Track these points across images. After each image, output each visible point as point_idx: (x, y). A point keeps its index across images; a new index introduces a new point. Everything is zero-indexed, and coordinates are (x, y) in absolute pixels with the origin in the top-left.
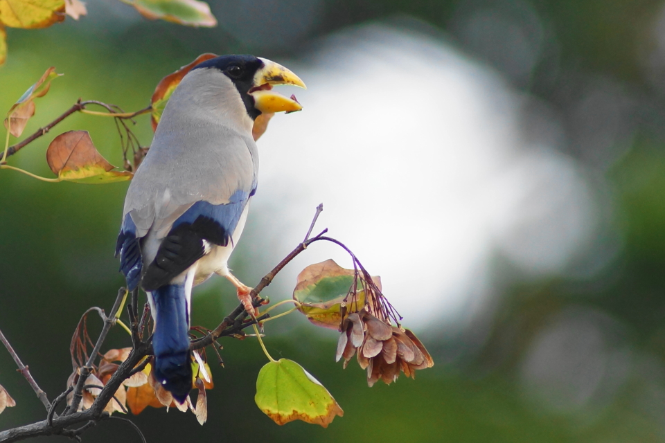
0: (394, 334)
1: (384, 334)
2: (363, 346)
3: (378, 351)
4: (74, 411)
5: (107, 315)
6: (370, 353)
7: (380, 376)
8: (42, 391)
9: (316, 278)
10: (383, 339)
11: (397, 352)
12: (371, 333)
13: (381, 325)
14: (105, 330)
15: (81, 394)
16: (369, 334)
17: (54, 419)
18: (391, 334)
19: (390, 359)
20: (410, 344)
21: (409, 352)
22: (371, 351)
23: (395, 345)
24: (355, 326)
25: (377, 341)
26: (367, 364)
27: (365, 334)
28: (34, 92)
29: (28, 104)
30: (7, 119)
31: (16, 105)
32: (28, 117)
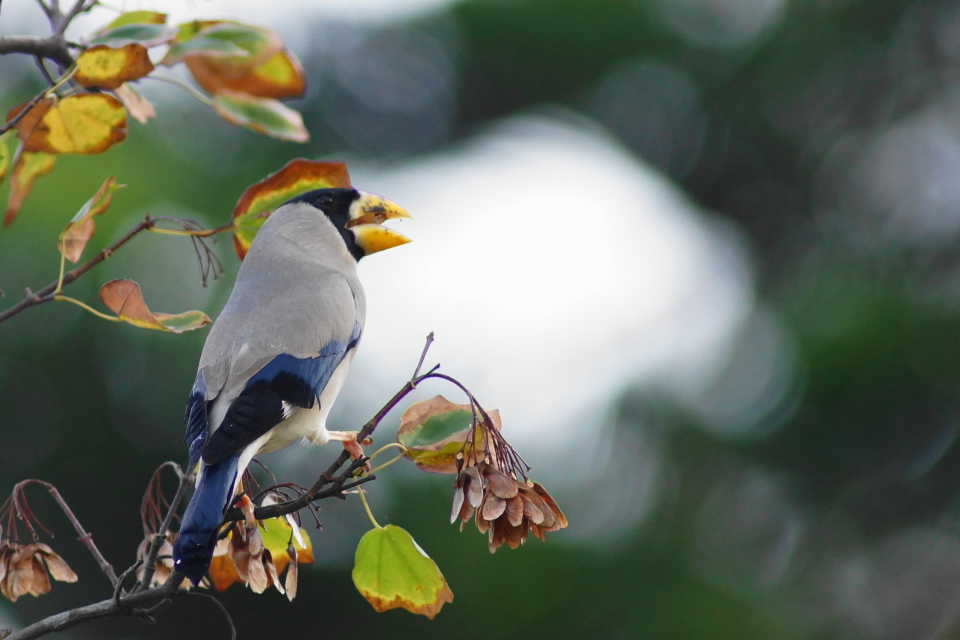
0: (520, 490)
1: (509, 490)
2: (482, 506)
3: (501, 512)
4: (146, 587)
5: (184, 472)
6: (490, 514)
7: (504, 540)
8: (107, 564)
9: (422, 417)
10: (507, 496)
11: (524, 511)
12: (493, 489)
13: (504, 480)
14: (182, 490)
15: (154, 567)
16: (490, 491)
17: (121, 598)
18: (517, 491)
19: (516, 520)
20: (539, 502)
21: (537, 512)
22: (493, 512)
23: (521, 504)
24: (473, 482)
25: (500, 500)
26: (487, 528)
27: (484, 491)
28: (92, 208)
29: (85, 223)
30: (61, 241)
31: (71, 224)
32: (86, 238)
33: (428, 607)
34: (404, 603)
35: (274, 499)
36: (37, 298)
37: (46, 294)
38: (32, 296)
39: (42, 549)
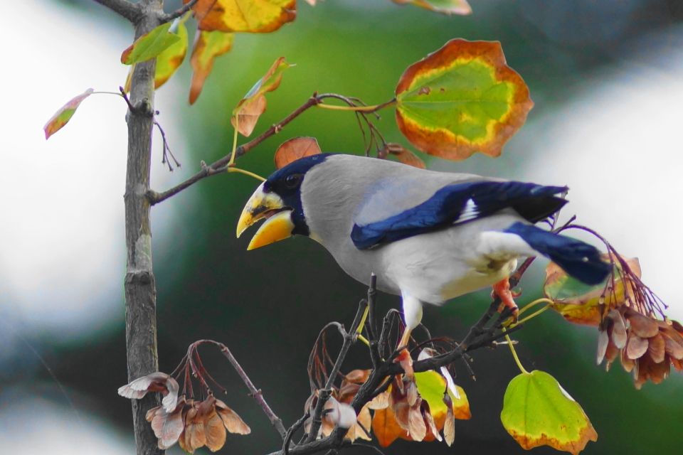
0: (661, 329)
1: (650, 330)
2: (626, 347)
3: (644, 350)
4: (313, 439)
5: (347, 331)
6: (634, 353)
7: (648, 377)
8: (277, 417)
10: (648, 335)
11: (665, 349)
12: (635, 330)
13: (645, 320)
14: (345, 348)
15: (320, 419)
16: (632, 331)
18: (657, 330)
19: (658, 357)
20: (679, 338)
21: (678, 348)
22: (637, 350)
23: (662, 342)
24: (616, 325)
25: (642, 339)
26: (632, 366)
27: (627, 331)
28: (263, 86)
29: (257, 100)
30: (235, 116)
31: (244, 101)
32: (259, 113)
33: (573, 445)
34: (550, 440)
35: (430, 353)
36: (212, 170)
37: (219, 166)
38: (207, 168)
39: (217, 404)
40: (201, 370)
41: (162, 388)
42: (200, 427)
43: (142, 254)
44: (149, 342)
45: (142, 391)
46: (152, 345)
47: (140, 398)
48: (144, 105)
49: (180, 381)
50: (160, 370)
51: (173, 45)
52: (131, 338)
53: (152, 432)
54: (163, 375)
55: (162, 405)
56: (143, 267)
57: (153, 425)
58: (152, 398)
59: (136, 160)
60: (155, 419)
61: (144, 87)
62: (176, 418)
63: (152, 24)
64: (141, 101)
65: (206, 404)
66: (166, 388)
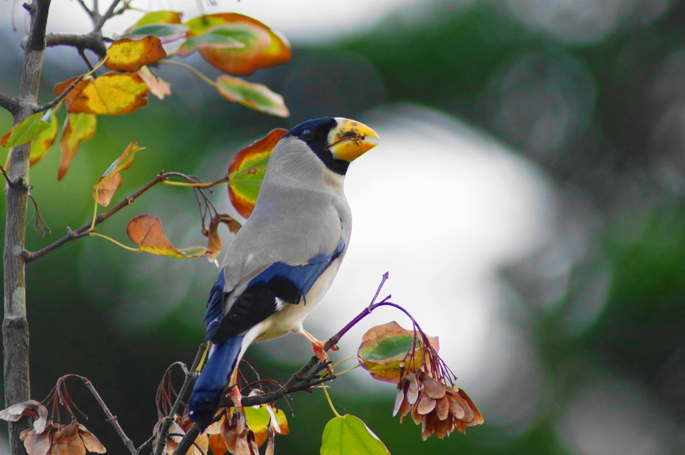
0: (447, 393)
1: (438, 392)
2: (417, 404)
3: (432, 409)
5: (189, 369)
6: (423, 410)
7: (433, 431)
8: (129, 440)
9: (379, 337)
10: (437, 397)
11: (449, 409)
12: (426, 391)
13: (435, 384)
14: (186, 383)
15: (165, 442)
16: (424, 392)
18: (445, 393)
19: (443, 416)
20: (462, 403)
21: (460, 410)
22: (426, 408)
23: (448, 404)
24: (411, 385)
25: (431, 399)
26: (421, 421)
27: (420, 392)
28: (118, 165)
29: (114, 177)
30: (95, 191)
31: (103, 178)
32: (115, 188)
35: (258, 393)
36: (76, 235)
37: (82, 231)
38: (72, 233)
39: (79, 427)
40: (67, 399)
41: (34, 413)
42: (65, 446)
43: (18, 303)
44: (22, 376)
45: (18, 415)
46: (25, 378)
47: (15, 420)
48: (21, 180)
49: (49, 409)
50: (32, 399)
51: (45, 132)
52: (8, 373)
53: (25, 449)
54: (35, 403)
55: (33, 427)
56: (19, 314)
57: (25, 443)
58: (25, 421)
59: (14, 226)
60: (27, 439)
61: (21, 165)
62: (44, 438)
63: (28, 114)
64: (18, 177)
65: (70, 427)
66: (37, 413)
